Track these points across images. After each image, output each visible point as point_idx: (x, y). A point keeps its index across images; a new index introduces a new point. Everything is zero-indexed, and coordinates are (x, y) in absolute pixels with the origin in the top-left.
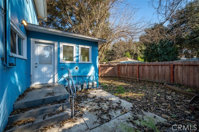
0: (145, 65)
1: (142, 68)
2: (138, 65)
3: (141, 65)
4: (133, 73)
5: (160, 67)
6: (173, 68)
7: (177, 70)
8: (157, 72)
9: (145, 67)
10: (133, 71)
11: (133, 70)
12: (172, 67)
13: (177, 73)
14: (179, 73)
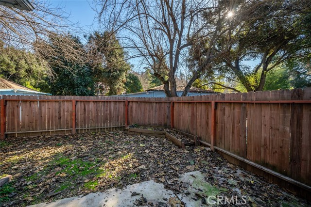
0: (89, 102)
1: (83, 108)
2: (74, 102)
3: (81, 101)
4: (60, 118)
5: (113, 104)
6: (128, 105)
7: (132, 107)
8: (108, 112)
9: (89, 105)
10: (60, 114)
11: (60, 112)
12: (127, 103)
13: (132, 112)
14: (134, 112)
